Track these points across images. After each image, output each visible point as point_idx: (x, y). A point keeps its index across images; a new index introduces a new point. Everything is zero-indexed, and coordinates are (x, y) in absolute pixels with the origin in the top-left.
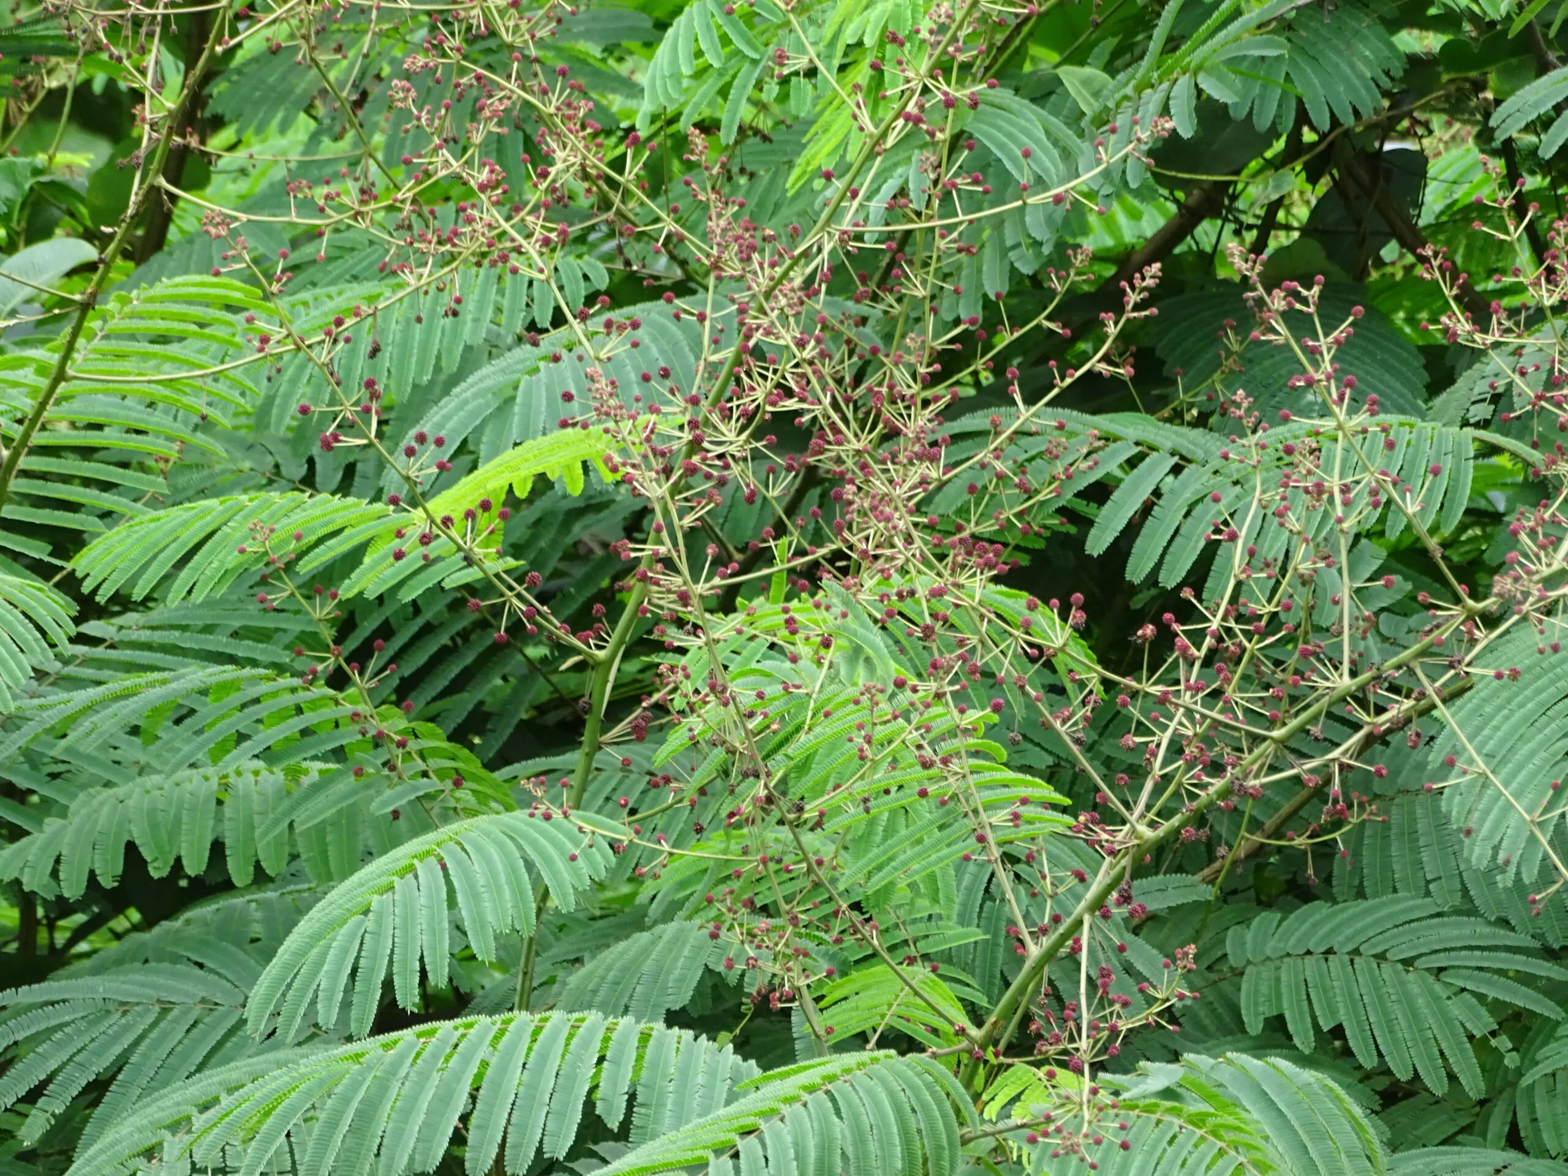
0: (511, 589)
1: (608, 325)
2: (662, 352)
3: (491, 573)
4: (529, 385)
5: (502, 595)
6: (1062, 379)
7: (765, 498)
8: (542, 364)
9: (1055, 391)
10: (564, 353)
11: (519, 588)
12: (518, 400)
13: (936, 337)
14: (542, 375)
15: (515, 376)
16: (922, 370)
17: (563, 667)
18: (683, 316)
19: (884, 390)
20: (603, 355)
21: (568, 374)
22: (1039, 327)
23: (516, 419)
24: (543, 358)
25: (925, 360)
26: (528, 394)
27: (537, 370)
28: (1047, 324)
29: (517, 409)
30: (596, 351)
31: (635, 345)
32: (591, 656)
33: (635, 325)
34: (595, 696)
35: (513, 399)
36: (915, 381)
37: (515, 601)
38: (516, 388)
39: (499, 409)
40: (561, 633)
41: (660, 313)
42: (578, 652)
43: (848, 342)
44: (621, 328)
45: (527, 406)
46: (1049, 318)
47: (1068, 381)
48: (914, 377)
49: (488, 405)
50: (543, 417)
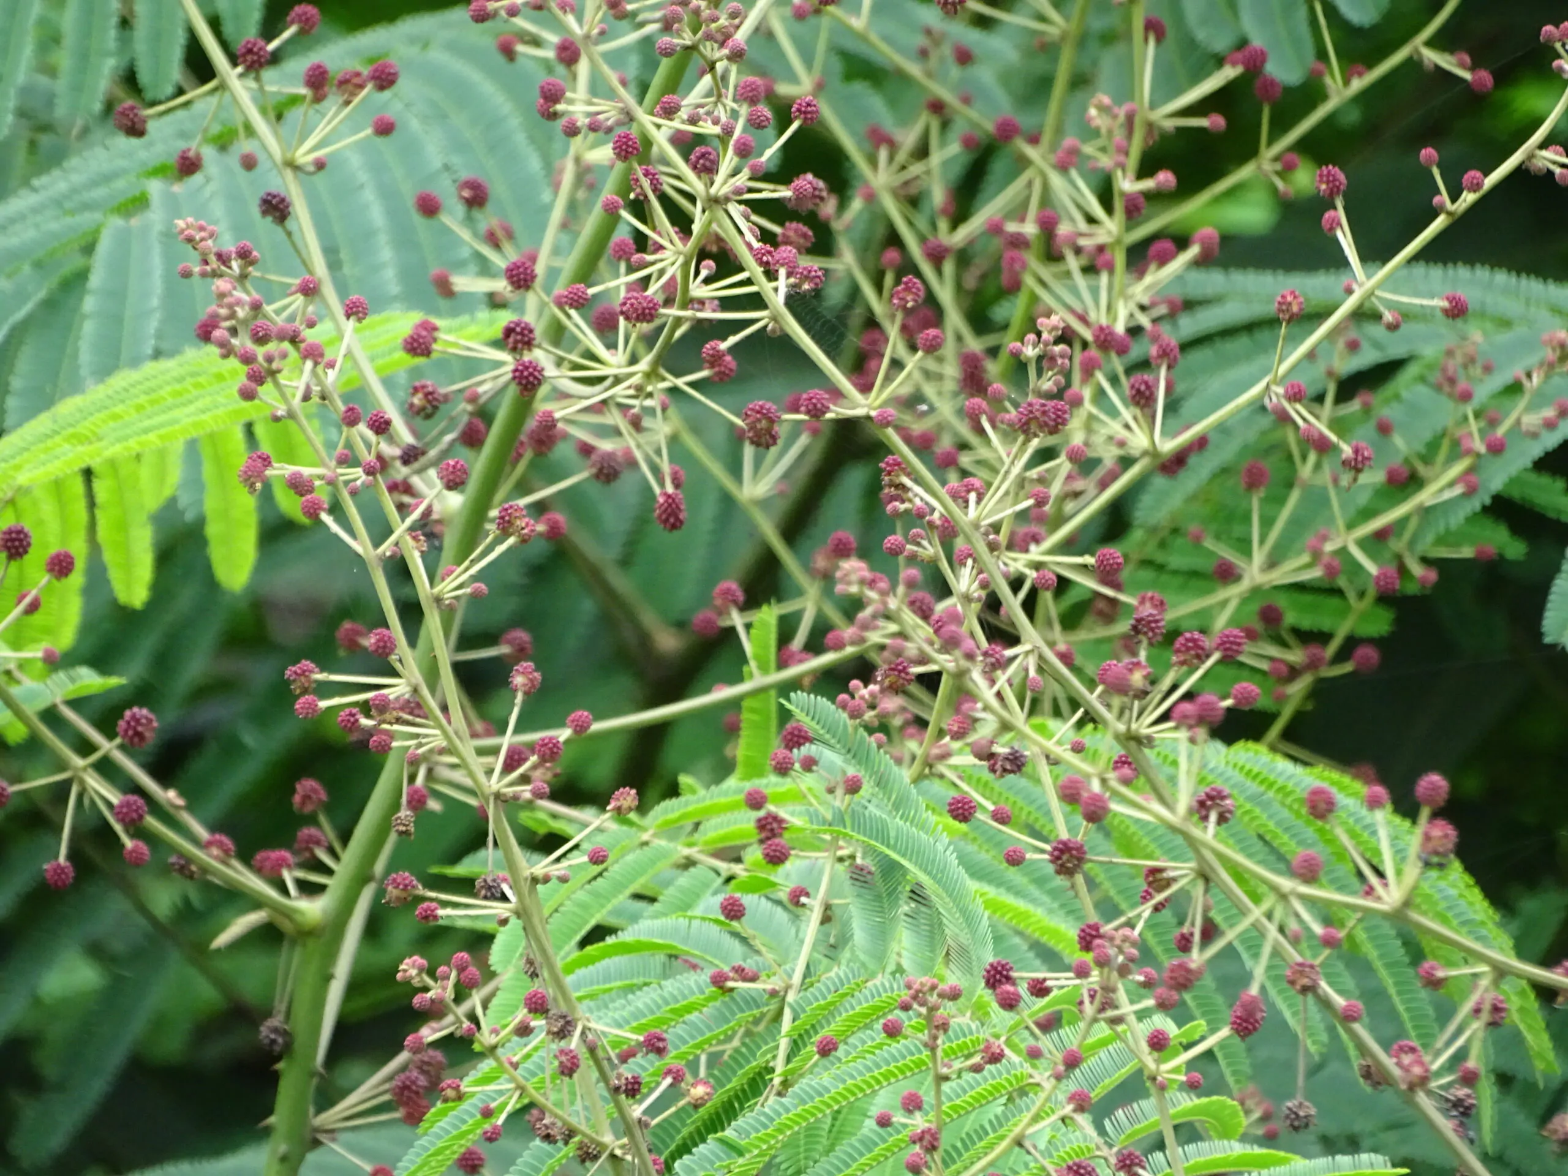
0: (85, 747)
1: (317, 80)
2: (458, 145)
3: (31, 710)
4: (123, 240)
5: (61, 765)
6: (1454, 198)
7: (728, 501)
8: (155, 187)
9: (1439, 224)
10: (208, 153)
11: (107, 746)
12: (95, 280)
13: (1159, 98)
14: (155, 216)
15: (87, 219)
16: (1127, 184)
17: (223, 939)
18: (520, 48)
19: (1030, 229)
20: (304, 155)
21: (218, 209)
22: (1413, 64)
23: (88, 328)
24: (158, 171)
25: (1133, 161)
26: (120, 266)
27: (139, 203)
28: (1433, 57)
29: (89, 304)
30: (287, 145)
31: (384, 128)
32: (288, 914)
33: (384, 79)
34: (301, 1012)
35: (81, 276)
36: (1108, 207)
37: (96, 784)
38: (89, 249)
39: (50, 305)
40: (209, 858)
41: (452, 47)
42: (256, 903)
43: (937, 107)
44: (349, 84)
45: (117, 294)
46: (1436, 42)
47: (1468, 198)
48: (1106, 197)
49: (21, 296)
50: (153, 324)
